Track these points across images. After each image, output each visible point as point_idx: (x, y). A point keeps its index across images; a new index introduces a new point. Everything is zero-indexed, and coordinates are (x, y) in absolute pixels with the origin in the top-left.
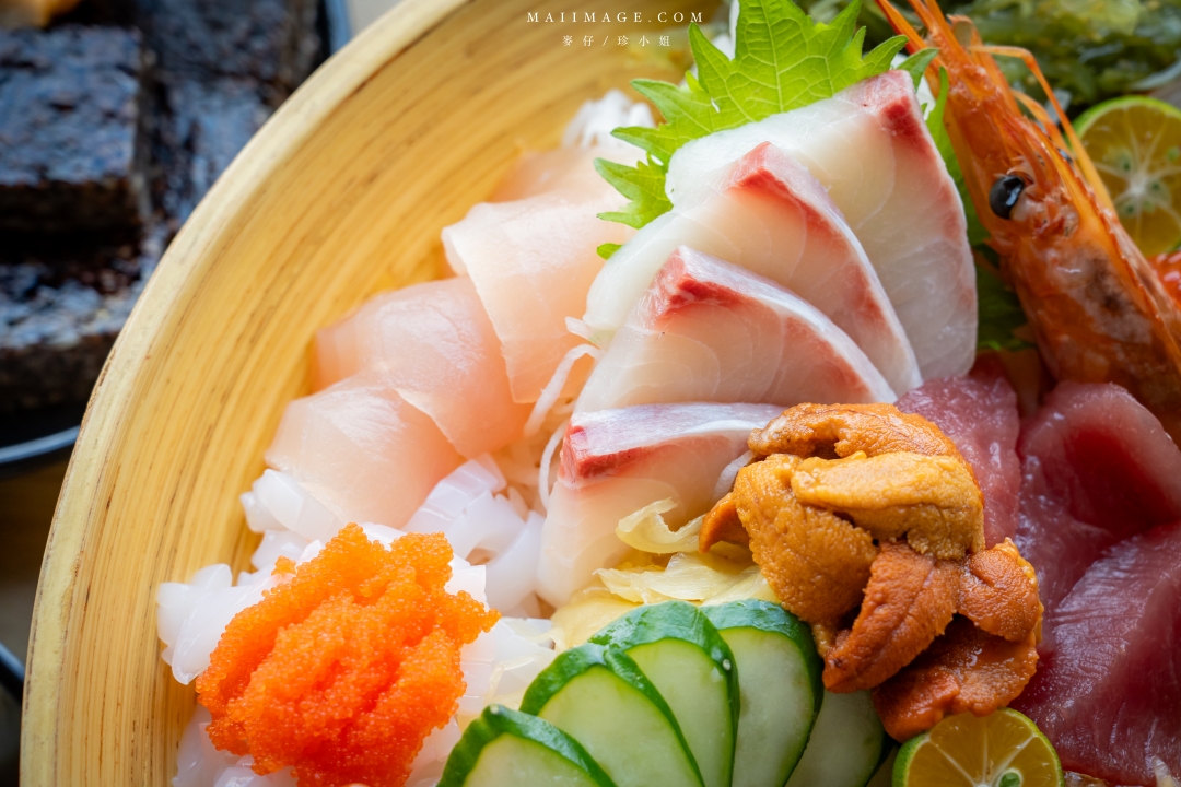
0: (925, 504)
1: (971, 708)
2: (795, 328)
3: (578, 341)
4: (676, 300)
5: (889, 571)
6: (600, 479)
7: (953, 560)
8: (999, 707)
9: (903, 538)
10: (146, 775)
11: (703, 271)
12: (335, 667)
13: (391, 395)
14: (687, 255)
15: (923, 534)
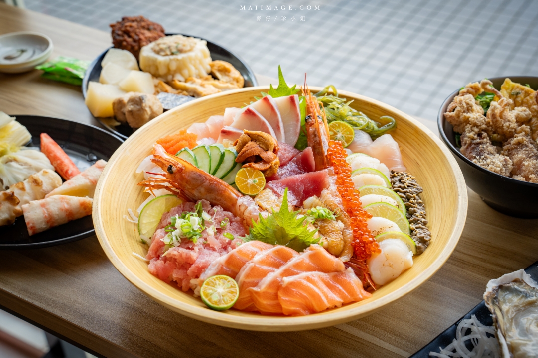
1: (253, 167)
5: (251, 144)
7: (265, 150)
8: (259, 170)
14: (250, 107)
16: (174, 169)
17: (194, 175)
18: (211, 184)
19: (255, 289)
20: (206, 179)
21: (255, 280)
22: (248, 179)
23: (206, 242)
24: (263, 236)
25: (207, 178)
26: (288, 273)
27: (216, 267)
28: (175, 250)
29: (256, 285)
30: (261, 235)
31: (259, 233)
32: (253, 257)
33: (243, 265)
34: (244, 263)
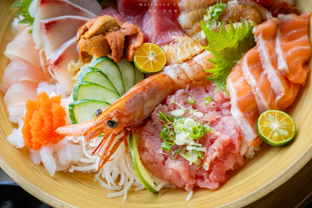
0: (106, 23)
2: (69, 20)
3: (39, 50)
4: (46, 28)
5: (109, 37)
6: (59, 64)
7: (117, 29)
8: (142, 44)
9: (107, 31)
10: (29, 164)
11: (47, 21)
12: (42, 121)
13: (18, 82)
14: (42, 21)
15: (110, 28)
16: (115, 119)
17: (132, 103)
18: (148, 92)
19: (278, 98)
20: (141, 94)
21: (271, 94)
22: (148, 59)
23: (209, 123)
24: (224, 70)
25: (140, 92)
26: (275, 63)
27: (245, 122)
28: (212, 153)
29: (274, 95)
30: (222, 70)
31: (220, 71)
32: (249, 85)
33: (254, 97)
34: (252, 95)
